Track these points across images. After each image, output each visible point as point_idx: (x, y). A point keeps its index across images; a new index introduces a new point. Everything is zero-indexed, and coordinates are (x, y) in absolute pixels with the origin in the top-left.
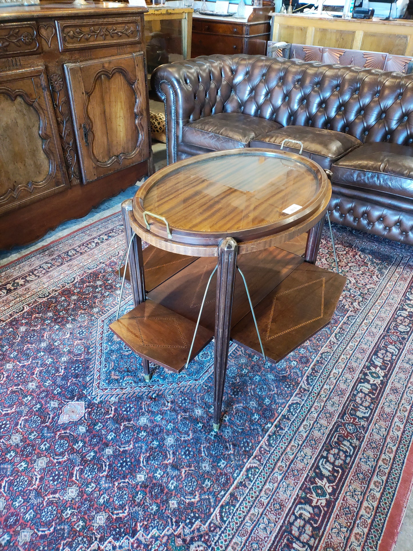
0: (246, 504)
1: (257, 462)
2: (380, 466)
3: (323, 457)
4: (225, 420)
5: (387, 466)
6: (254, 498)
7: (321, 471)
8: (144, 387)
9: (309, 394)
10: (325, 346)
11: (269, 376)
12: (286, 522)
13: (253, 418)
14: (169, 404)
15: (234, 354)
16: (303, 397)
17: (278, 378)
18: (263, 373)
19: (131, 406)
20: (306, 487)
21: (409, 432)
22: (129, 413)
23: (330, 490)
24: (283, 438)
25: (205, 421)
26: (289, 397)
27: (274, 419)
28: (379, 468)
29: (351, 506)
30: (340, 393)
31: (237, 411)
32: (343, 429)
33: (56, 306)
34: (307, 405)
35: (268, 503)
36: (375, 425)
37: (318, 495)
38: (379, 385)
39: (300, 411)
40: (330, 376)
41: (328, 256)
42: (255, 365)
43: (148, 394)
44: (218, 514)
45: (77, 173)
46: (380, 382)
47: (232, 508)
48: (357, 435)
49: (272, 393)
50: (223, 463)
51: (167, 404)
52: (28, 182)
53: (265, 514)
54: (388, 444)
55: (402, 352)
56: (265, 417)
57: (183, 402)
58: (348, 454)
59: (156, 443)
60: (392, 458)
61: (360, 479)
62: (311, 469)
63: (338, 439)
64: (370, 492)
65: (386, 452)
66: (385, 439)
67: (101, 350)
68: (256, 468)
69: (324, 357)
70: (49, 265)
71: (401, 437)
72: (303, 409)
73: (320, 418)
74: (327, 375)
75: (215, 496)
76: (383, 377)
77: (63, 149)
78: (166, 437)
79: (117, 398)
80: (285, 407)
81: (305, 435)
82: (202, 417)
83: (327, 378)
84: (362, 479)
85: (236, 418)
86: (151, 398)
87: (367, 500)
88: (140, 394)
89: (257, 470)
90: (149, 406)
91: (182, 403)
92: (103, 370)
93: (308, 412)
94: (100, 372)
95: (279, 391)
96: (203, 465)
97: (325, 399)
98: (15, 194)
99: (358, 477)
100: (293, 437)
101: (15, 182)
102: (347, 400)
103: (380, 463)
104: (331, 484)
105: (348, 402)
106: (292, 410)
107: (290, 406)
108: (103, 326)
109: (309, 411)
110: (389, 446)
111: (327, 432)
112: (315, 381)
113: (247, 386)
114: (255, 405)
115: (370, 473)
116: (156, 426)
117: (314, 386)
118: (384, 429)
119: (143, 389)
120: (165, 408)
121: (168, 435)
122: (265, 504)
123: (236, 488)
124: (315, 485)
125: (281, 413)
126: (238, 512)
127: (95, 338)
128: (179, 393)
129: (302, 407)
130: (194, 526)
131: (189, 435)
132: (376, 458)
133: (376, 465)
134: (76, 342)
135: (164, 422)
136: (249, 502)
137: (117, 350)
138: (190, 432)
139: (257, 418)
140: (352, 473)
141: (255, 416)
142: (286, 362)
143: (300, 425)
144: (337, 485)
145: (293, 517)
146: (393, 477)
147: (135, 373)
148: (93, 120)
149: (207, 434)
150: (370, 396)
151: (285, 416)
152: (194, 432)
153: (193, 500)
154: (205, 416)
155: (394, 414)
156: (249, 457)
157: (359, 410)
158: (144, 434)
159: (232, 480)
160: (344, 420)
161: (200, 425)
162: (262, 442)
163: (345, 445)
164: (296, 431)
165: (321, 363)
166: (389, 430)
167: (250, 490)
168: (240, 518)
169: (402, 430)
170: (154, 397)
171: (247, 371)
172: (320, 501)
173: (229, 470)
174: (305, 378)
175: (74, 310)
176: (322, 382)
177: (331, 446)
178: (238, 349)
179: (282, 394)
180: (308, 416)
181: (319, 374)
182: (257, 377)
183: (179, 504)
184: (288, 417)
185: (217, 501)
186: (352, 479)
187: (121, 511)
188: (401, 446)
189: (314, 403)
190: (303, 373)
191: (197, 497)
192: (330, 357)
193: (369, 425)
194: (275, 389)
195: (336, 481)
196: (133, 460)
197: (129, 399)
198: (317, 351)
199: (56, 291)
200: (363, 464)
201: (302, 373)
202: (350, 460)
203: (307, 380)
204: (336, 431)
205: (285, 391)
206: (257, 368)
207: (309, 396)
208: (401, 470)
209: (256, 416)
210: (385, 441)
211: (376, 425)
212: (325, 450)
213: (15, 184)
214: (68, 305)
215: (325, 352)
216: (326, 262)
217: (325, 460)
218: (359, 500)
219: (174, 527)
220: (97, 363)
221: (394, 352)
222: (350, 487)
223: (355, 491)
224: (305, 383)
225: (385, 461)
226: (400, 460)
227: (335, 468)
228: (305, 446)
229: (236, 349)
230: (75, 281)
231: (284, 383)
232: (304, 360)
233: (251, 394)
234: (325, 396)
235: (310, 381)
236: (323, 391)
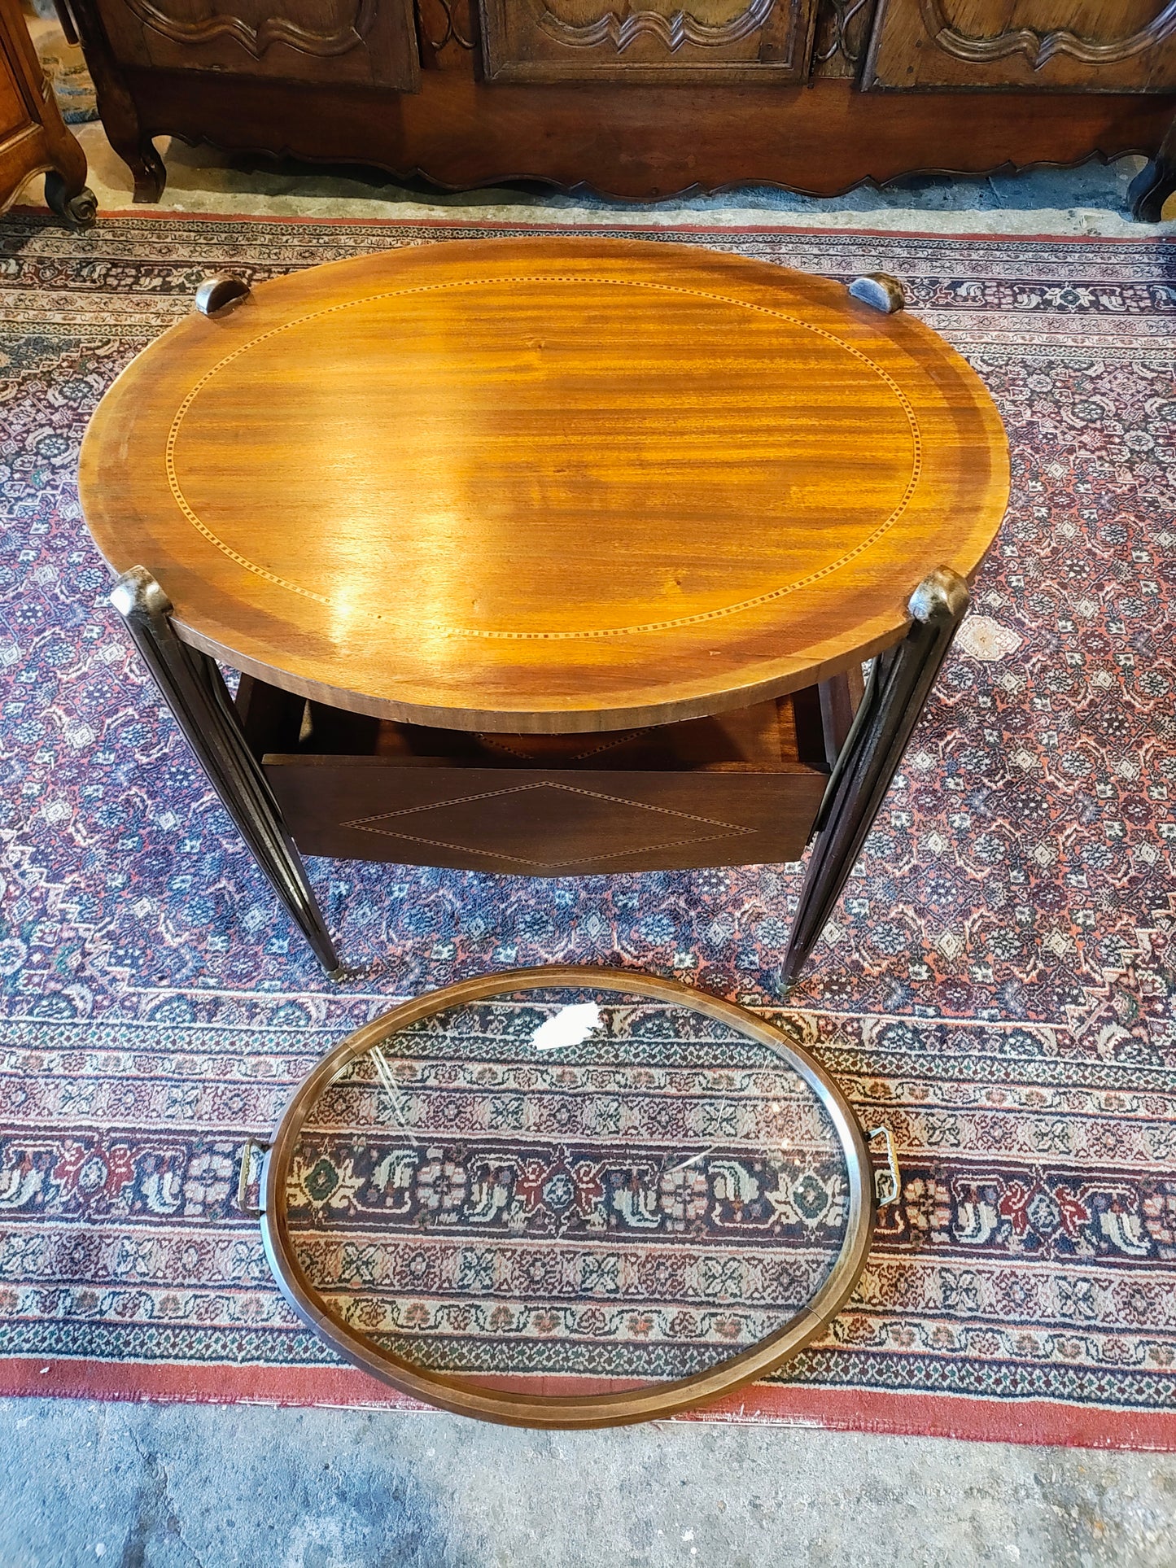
0: (211, 1039)
1: (324, 1011)
2: (478, 1307)
3: (421, 1152)
5: (487, 1326)
6: (231, 1049)
7: (378, 1163)
9: (603, 1042)
10: (821, 1012)
11: (594, 920)
12: (210, 1138)
13: (437, 947)
17: (600, 945)
18: (592, 904)
20: (317, 1146)
21: (649, 1362)
23: (336, 1203)
24: (421, 1037)
28: (471, 1306)
29: (320, 1266)
30: (664, 1119)
31: (437, 904)
32: (542, 1171)
34: (559, 1052)
35: (235, 1083)
36: (613, 1255)
37: (312, 1180)
38: (777, 1222)
40: (707, 1072)
44: (161, 998)
46: (793, 1220)
47: (188, 1017)
48: (545, 1215)
49: (539, 951)
50: (281, 947)
52: (675, 13)
53: (205, 1088)
54: (566, 1310)
55: (989, 1256)
56: (455, 971)
58: (466, 1212)
60: (524, 1333)
61: (408, 1265)
62: (369, 1137)
63: (500, 1169)
64: (383, 1301)
65: (533, 1313)
66: (580, 1298)
68: (309, 1017)
71: (615, 1344)
73: (540, 1100)
74: (707, 1060)
75: (198, 972)
76: (822, 1226)
80: (518, 1001)
81: (461, 1083)
84: (412, 1273)
85: (414, 912)
87: (357, 1302)
89: (302, 1023)
93: (537, 1063)
96: (255, 912)
97: (611, 1088)
99: (414, 1260)
100: (436, 1058)
102: (650, 1148)
103: (490, 1306)
104: (355, 1201)
105: (643, 1153)
106: (517, 1022)
107: (526, 1011)
109: (544, 1063)
110: (561, 1314)
111: (506, 1134)
112: (659, 1040)
113: (524, 888)
114: (477, 933)
115: (440, 1287)
117: (642, 1043)
118: (612, 1286)
122: (228, 1077)
123: (238, 1002)
124: (333, 1163)
125: (492, 999)
126: (184, 1034)
130: (119, 969)
132: (499, 1289)
133: (475, 1296)
136: (217, 1043)
139: (445, 955)
140: (415, 1242)
141: (445, 949)
142: (675, 938)
143: (483, 1060)
144: (361, 1216)
145: (228, 1148)
146: (465, 1350)
149: (334, 876)
150: (711, 1208)
151: (491, 1013)
153: (168, 937)
155: (690, 1299)
156: (326, 990)
157: (636, 1194)
159: (253, 983)
160: (572, 1164)
162: (382, 997)
163: (491, 1195)
164: (459, 1058)
166: (615, 1300)
167: (246, 1031)
168: (174, 1043)
169: (641, 1337)
172: (297, 1191)
173: (271, 967)
174: (650, 1008)
176: (668, 1057)
177: (468, 1159)
180: (526, 1068)
181: (693, 1040)
183: (147, 917)
184: (491, 1022)
185: (189, 982)
186: (396, 1246)
187: (85, 833)
188: (582, 1349)
189: (576, 1065)
191: (178, 940)
193: (601, 1239)
195: (371, 1210)
196: (196, 785)
200: (460, 1260)
202: (451, 1224)
204: (523, 1156)
208: (496, 1368)
210: (570, 1299)
211: (613, 1260)
212: (446, 1151)
217: (416, 1160)
218: (348, 1281)
219: (98, 935)
221: (968, 1231)
222: (372, 1250)
223: (367, 1263)
224: (633, 1017)
225: (502, 1318)
226: (530, 1358)
227: (407, 1194)
228: (429, 1096)
233: (504, 911)
234: (623, 1082)
235: (649, 1025)
236: (635, 1072)
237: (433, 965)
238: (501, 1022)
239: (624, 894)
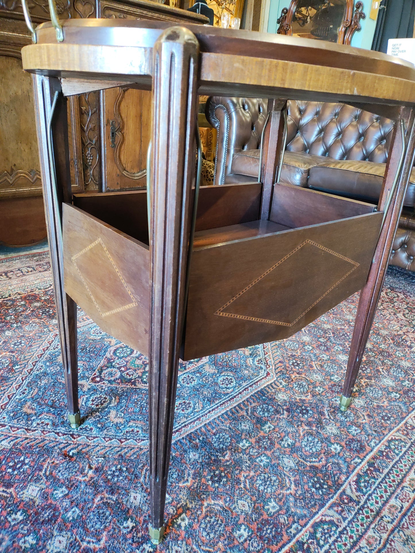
4: (179, 526)
8: (64, 434)
9: (360, 509)
10: (395, 429)
11: (286, 460)
13: (236, 534)
14: (91, 473)
15: (233, 413)
16: (345, 514)
17: (302, 468)
18: (276, 454)
19: (27, 461)
22: (16, 472)
25: (142, 519)
26: (317, 507)
27: (280, 544)
31: (210, 511)
33: (7, 309)
34: (352, 532)
39: (336, 541)
40: (404, 484)
41: (407, 311)
42: (264, 437)
43: (64, 448)
45: (97, 178)
49: (284, 492)
51: (86, 471)
52: (32, 171)
56: (261, 538)
57: (116, 474)
59: (31, 540)
67: (31, 370)
69: (393, 447)
70: (30, 269)
72: (344, 537)
74: (398, 480)
77: (83, 143)
78: (55, 533)
79: (12, 443)
80: (305, 525)
82: (139, 509)
83: (398, 485)
85: (203, 526)
86: (65, 455)
88: (52, 444)
90: (55, 467)
91: (113, 476)
92: (17, 397)
94: (10, 399)
95: (299, 492)
97: (390, 527)
98: (11, 180)
101: (15, 165)
106: (319, 535)
107: (315, 526)
108: (52, 341)
109: (355, 544)
112: (373, 487)
113: (241, 470)
114: (247, 508)
116: (50, 506)
117: (370, 495)
119: (61, 438)
120: (80, 478)
121: (60, 530)
125: (295, 535)
127: (32, 353)
128: (116, 456)
129: (341, 533)
131: (99, 540)
134: (4, 354)
135: (66, 503)
137: (54, 374)
138: (105, 533)
139: (246, 535)
141: (242, 531)
142: (322, 442)
147: (62, 411)
148: (125, 120)
149: (134, 546)
151: (303, 544)
152: (111, 537)
154: (145, 508)
158: (19, 516)
161: (130, 524)
165: (387, 457)
170: (71, 454)
171: (247, 445)
174: (353, 477)
175: (27, 317)
176: (386, 491)
178: (242, 406)
179: (304, 499)
181: (383, 476)
182: (264, 458)
184: (309, 547)
189: (366, 531)
190: (352, 467)
192: (404, 449)
194: (293, 486)
197: (28, 450)
198: (380, 435)
199: (19, 294)
201: (348, 467)
203: (357, 482)
205: (312, 495)
206: (266, 443)
207: (358, 513)
209: (244, 532)
213: (13, 167)
214: (23, 311)
215: (397, 440)
216: (403, 318)
220: (14, 385)
224: (353, 487)
229: (239, 405)
230: (50, 288)
231: (311, 478)
232: (354, 445)
233: (245, 487)
234: (390, 520)
235: (362, 485)
236: (387, 510)
237: (246, 545)
238: (312, 543)
239: (282, 440)
